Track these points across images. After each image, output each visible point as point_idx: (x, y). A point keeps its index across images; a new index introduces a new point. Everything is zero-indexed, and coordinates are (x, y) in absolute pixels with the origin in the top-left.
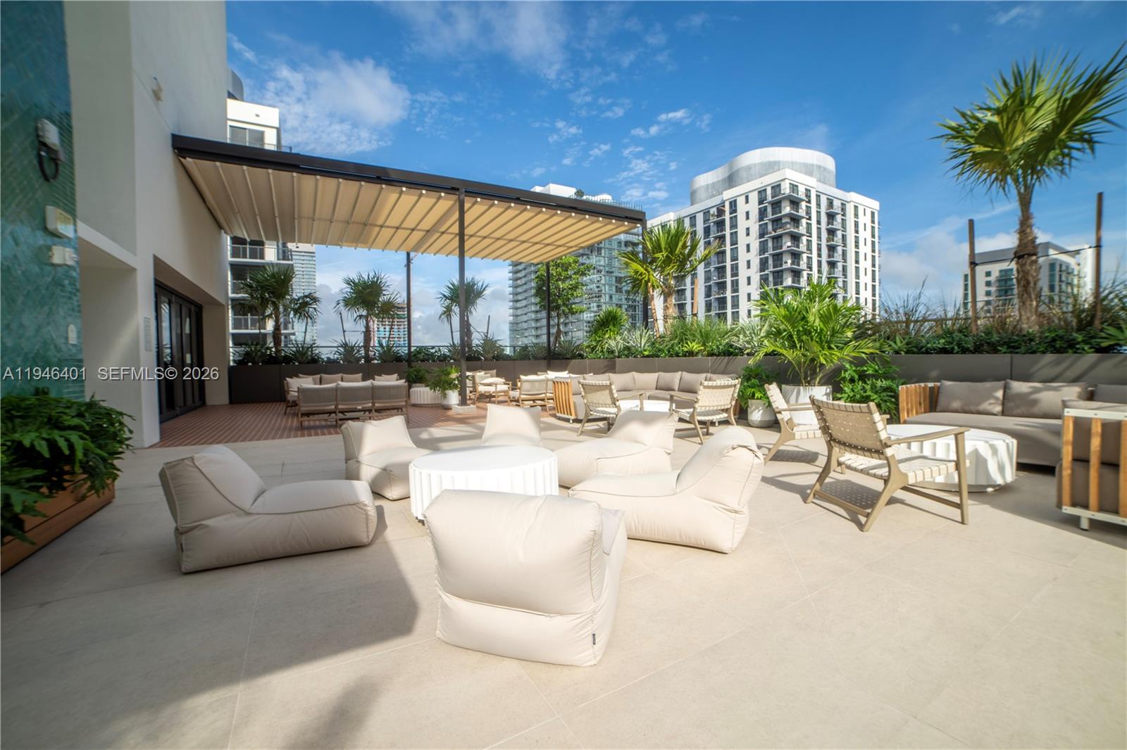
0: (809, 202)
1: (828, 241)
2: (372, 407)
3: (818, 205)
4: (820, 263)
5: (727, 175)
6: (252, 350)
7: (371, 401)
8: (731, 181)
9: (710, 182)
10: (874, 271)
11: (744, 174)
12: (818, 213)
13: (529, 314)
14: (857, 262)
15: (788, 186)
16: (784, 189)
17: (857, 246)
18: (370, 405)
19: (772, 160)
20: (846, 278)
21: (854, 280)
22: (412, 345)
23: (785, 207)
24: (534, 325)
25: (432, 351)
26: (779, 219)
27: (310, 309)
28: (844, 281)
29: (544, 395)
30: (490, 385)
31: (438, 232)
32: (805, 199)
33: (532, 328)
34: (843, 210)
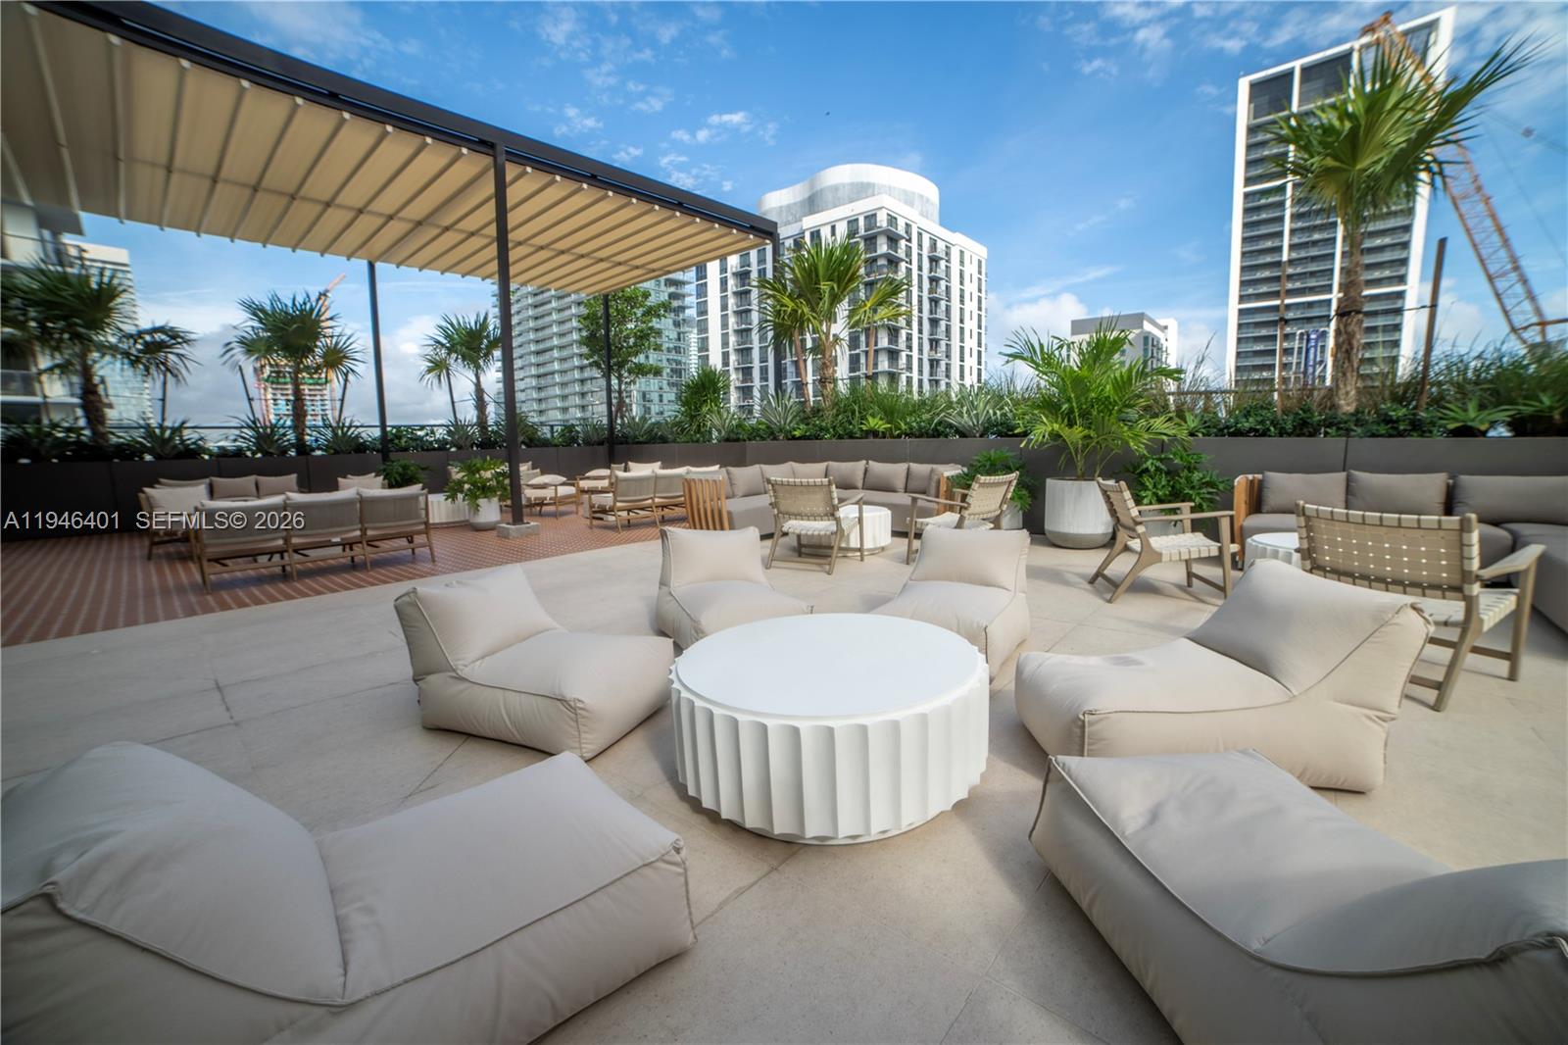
0: (909, 240)
1: (929, 294)
2: (361, 536)
3: (920, 246)
4: (920, 320)
5: (806, 195)
6: (27, 433)
7: (359, 526)
8: (812, 204)
9: (785, 202)
10: (980, 334)
11: (829, 196)
12: (920, 255)
13: (527, 380)
14: (962, 321)
15: (885, 217)
16: (881, 221)
17: (962, 302)
18: (358, 533)
19: (865, 180)
20: (949, 340)
21: (959, 344)
22: (388, 423)
23: (881, 245)
24: (535, 396)
25: (419, 433)
26: (874, 260)
27: (170, 356)
28: (947, 344)
29: (650, 501)
30: (543, 486)
31: (438, 226)
32: (905, 235)
33: (533, 399)
34: (947, 254)
